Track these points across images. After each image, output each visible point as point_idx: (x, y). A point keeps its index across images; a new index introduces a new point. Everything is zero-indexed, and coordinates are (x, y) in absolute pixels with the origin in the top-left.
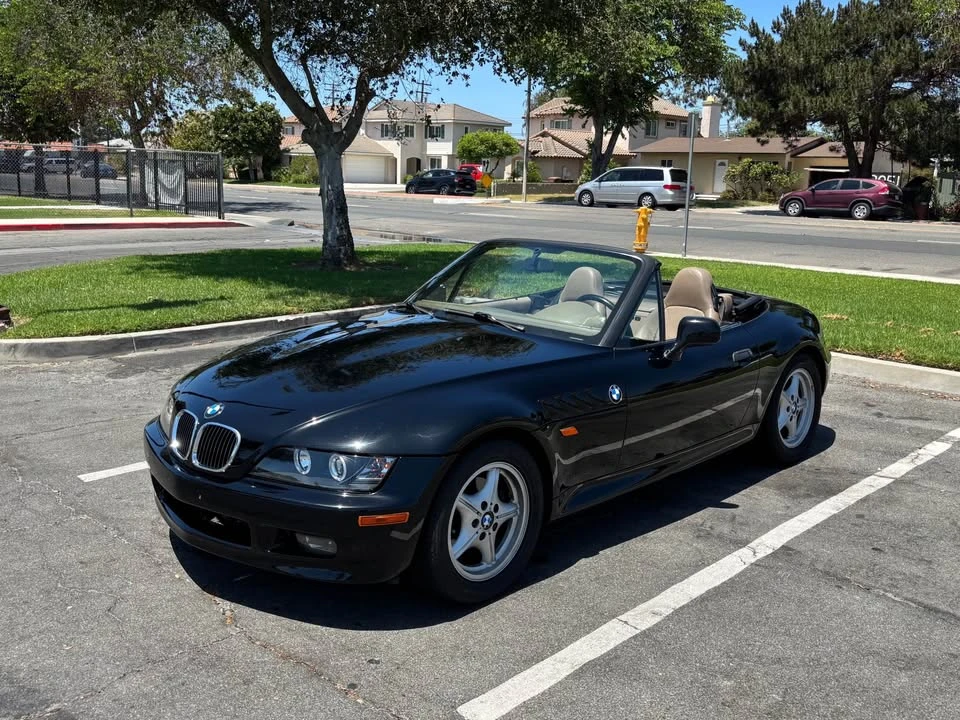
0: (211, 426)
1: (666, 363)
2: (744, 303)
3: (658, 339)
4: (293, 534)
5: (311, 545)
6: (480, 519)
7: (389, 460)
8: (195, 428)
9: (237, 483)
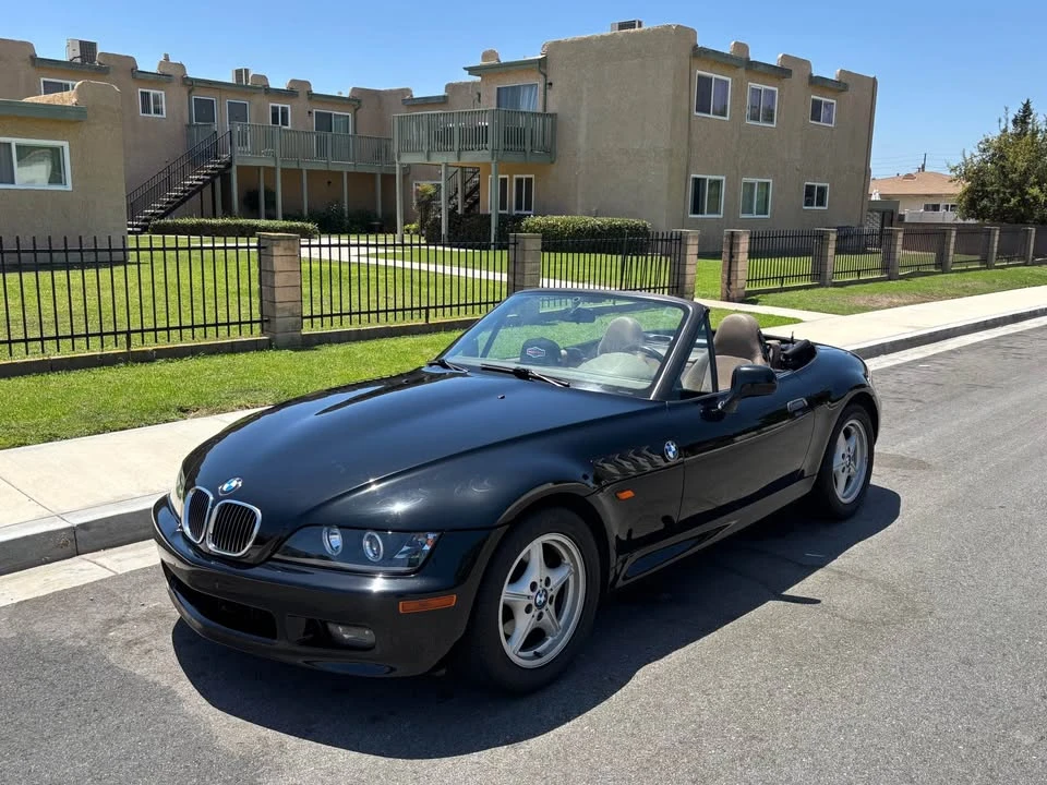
0: (227, 504)
1: (721, 415)
2: (791, 349)
3: (710, 390)
4: (324, 624)
5: (346, 636)
6: (532, 602)
7: (431, 536)
8: (210, 507)
9: (257, 568)
